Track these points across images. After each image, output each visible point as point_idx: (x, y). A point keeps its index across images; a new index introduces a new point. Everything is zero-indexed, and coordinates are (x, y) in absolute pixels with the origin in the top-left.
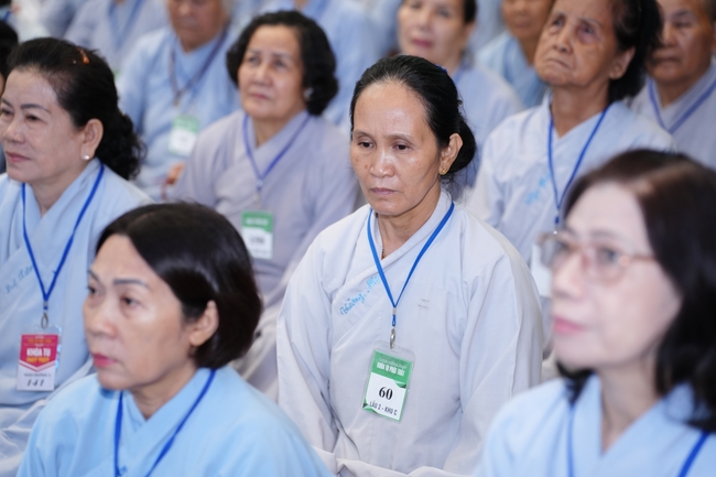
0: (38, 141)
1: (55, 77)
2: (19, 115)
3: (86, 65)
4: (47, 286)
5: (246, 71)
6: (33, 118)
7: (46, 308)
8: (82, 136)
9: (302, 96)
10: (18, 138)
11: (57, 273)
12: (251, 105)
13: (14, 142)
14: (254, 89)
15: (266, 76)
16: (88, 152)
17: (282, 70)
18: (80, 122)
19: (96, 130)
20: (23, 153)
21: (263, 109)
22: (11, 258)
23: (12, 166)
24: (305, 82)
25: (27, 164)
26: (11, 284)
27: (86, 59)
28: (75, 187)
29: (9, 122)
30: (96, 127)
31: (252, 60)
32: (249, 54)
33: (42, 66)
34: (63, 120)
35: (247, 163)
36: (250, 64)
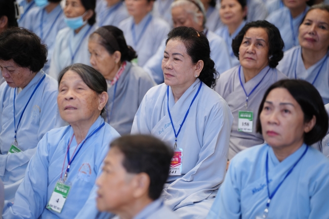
0: (178, 69)
1: (187, 42)
2: (171, 58)
3: (199, 37)
4: (177, 131)
5: (243, 48)
6: (176, 59)
7: (176, 141)
8: (195, 67)
9: (268, 59)
10: (170, 67)
11: (181, 126)
12: (245, 62)
13: (169, 69)
14: (247, 55)
15: (253, 50)
16: (197, 74)
17: (260, 47)
18: (195, 61)
19: (201, 65)
20: (171, 73)
21: (251, 64)
22: (161, 119)
23: (167, 79)
24: (270, 53)
25: (173, 78)
26: (161, 130)
27: (199, 35)
28: (191, 89)
29: (166, 61)
30: (201, 63)
31: (246, 42)
32: (244, 40)
33: (182, 37)
34: (188, 60)
35: (241, 89)
36: (245, 44)
